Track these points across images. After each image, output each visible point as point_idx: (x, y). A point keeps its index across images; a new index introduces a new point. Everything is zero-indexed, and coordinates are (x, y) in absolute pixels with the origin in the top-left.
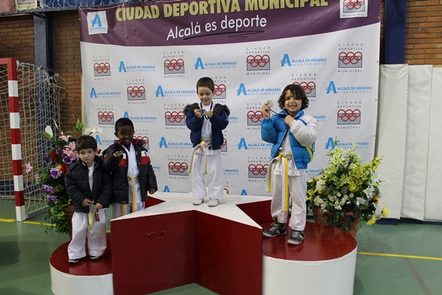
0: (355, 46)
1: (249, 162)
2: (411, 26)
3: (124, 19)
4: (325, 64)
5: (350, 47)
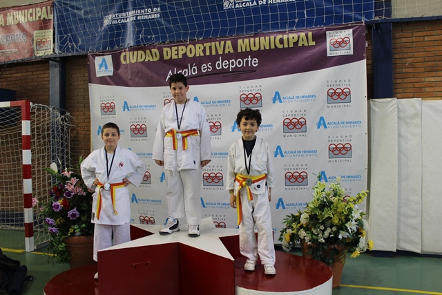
0: (343, 82)
2: (398, 61)
3: (128, 62)
4: (315, 100)
5: (338, 83)
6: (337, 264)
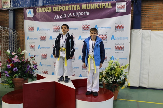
0: (121, 22)
2: (143, 15)
3: (39, 12)
4: (110, 29)
6: (116, 91)
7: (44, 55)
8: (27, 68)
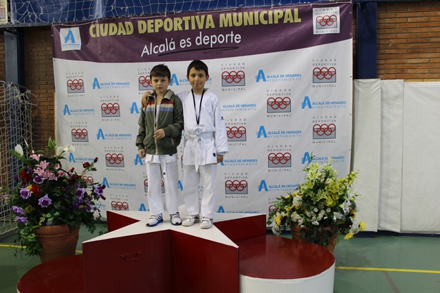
0: (328, 62)
1: (225, 178)
2: (382, 42)
3: (98, 36)
4: (300, 79)
5: (324, 62)
7: (114, 156)
8: (77, 194)
